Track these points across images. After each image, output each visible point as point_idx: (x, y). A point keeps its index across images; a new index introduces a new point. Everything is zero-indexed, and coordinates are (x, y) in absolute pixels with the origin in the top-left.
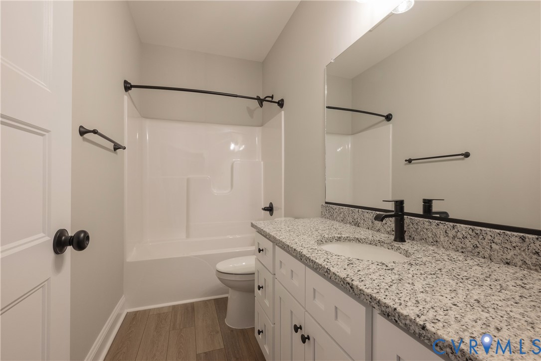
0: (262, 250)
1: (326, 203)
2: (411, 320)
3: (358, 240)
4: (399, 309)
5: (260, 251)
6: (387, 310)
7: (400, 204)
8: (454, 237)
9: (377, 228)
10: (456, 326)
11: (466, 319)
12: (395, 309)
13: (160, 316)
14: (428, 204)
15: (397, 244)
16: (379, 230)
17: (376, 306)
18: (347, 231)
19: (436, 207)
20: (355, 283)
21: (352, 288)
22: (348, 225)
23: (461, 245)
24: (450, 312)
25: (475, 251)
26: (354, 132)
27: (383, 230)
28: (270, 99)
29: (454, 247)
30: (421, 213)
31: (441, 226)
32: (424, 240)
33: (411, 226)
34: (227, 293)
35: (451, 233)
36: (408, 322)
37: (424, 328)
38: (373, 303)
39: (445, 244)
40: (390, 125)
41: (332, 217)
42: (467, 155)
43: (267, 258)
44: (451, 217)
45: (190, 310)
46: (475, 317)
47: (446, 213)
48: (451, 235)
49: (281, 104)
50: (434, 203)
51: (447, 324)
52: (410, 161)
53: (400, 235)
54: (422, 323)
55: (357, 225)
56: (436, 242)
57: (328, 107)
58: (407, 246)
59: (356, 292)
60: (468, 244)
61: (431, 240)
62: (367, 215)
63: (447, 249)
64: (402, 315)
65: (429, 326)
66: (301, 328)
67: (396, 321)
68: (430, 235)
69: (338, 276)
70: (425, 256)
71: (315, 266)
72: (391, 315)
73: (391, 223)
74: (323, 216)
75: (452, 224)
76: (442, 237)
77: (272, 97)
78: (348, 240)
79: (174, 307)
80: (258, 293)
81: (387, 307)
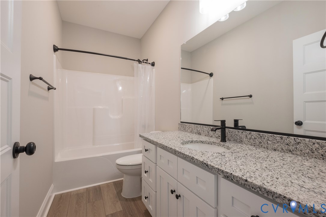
0: (148, 150)
1: (181, 122)
2: (240, 178)
3: (202, 142)
4: (233, 173)
5: (146, 150)
6: (227, 175)
7: (223, 122)
8: (250, 139)
9: (211, 135)
10: (260, 179)
11: (263, 175)
12: (232, 174)
14: (236, 122)
15: (222, 143)
16: (211, 137)
17: (221, 174)
18: (195, 137)
19: (240, 124)
20: (209, 163)
21: (207, 166)
22: (195, 134)
23: (253, 142)
24: (256, 173)
25: (260, 145)
26: (192, 81)
27: (214, 136)
29: (250, 143)
30: (233, 126)
31: (244, 133)
32: (235, 141)
33: (229, 133)
35: (249, 137)
36: (238, 179)
37: (246, 181)
38: (219, 172)
39: (246, 142)
41: (185, 130)
42: (251, 96)
43: (151, 155)
44: (247, 128)
45: (98, 190)
46: (267, 174)
47: (245, 127)
48: (248, 138)
49: (153, 64)
50: (239, 121)
51: (256, 178)
52: (222, 99)
53: (224, 139)
54: (245, 179)
55: (200, 134)
56: (241, 142)
57: (182, 68)
58: (227, 144)
59: (209, 167)
60: (257, 142)
61: (239, 140)
62: (205, 129)
63: (247, 145)
64: (235, 176)
65: (249, 180)
66: (175, 191)
67: (232, 180)
68: (238, 138)
69: (199, 160)
70: (238, 148)
71: (184, 156)
72: (229, 177)
73: (219, 132)
74: (179, 129)
75: (249, 132)
76: (244, 138)
77: (147, 60)
78: (197, 142)
79: (87, 188)
80: (144, 175)
81: (227, 173)
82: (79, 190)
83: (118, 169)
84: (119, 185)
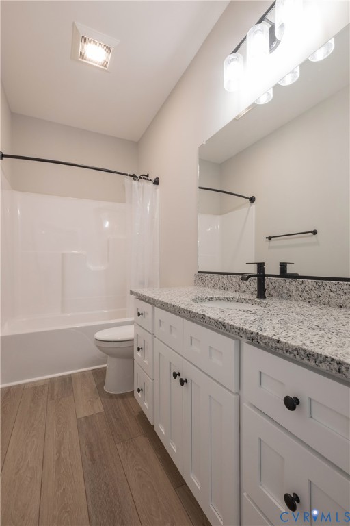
0: (142, 314)
1: (199, 272)
2: (269, 338)
3: (228, 299)
4: (260, 333)
5: (139, 314)
6: (252, 336)
7: (261, 266)
8: (303, 291)
9: (243, 290)
10: (301, 338)
11: (309, 335)
12: (258, 333)
13: (36, 389)
14: (283, 266)
15: (258, 300)
16: (244, 292)
17: (243, 335)
18: (218, 293)
19: (290, 270)
20: (226, 321)
21: (223, 325)
22: (219, 290)
23: (308, 296)
24: (297, 332)
25: (318, 300)
26: (222, 211)
27: (247, 291)
28: (146, 177)
29: (303, 299)
30: (278, 273)
31: (294, 283)
32: (281, 296)
33: (271, 285)
34: (105, 363)
35: (301, 288)
36: (267, 340)
37: (278, 341)
38: (240, 334)
39: (296, 297)
40: (254, 206)
41: (204, 284)
42: (315, 232)
43: (146, 321)
44: (300, 275)
45: (67, 382)
46: (314, 333)
47: (298, 274)
48: (300, 289)
49: (156, 182)
50: (288, 265)
51: (294, 338)
52: (270, 238)
53: (261, 293)
54: (277, 338)
55: (226, 289)
56: (289, 297)
57: (200, 188)
58: (267, 300)
59: (227, 327)
60: (313, 295)
61: (286, 295)
62: (234, 279)
63: (298, 301)
64: (263, 336)
65: (282, 340)
66: (179, 374)
67: (259, 343)
68: (285, 291)
69: (213, 319)
70: (281, 305)
71: (192, 316)
72: (255, 340)
73: (253, 284)
74: (196, 284)
75: (301, 280)
76: (294, 291)
77: (148, 176)
78: (219, 299)
79: (50, 379)
80: (138, 355)
81: (252, 333)
82: (37, 381)
83: (98, 347)
84: (100, 375)
